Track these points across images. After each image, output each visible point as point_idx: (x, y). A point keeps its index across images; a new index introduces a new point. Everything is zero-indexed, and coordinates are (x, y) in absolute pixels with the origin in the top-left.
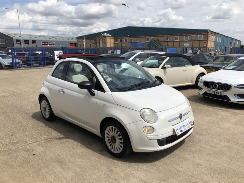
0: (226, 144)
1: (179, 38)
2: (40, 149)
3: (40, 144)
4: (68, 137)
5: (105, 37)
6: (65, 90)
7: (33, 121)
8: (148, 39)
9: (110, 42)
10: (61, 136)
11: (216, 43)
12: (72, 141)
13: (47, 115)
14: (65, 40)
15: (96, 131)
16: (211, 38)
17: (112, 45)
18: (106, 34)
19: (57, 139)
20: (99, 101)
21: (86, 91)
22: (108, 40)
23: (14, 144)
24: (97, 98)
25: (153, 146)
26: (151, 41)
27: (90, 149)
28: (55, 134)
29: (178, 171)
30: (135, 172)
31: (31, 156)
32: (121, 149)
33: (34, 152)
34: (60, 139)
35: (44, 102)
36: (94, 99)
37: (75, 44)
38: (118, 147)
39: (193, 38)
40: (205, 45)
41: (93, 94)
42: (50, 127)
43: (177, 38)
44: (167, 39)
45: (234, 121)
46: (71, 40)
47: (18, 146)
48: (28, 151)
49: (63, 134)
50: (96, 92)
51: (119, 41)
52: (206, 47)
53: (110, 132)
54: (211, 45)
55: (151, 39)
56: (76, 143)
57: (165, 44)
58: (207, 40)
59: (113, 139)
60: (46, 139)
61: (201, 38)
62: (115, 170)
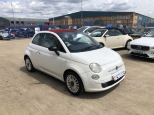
0: (147, 86)
2: (25, 90)
3: (25, 87)
5: (67, 18)
6: (40, 52)
7: (21, 72)
8: (94, 19)
9: (70, 22)
10: (39, 82)
11: (138, 21)
12: (45, 85)
13: (30, 68)
15: (61, 78)
16: (135, 17)
17: (71, 23)
18: (67, 17)
19: (36, 84)
21: (54, 52)
22: (69, 20)
23: (8, 87)
24: (61, 57)
25: (99, 88)
26: (96, 21)
28: (34, 80)
29: (116, 104)
30: (87, 105)
31: (19, 95)
32: (78, 90)
33: (21, 92)
34: (38, 84)
35: (27, 60)
36: (59, 58)
37: (48, 24)
38: (75, 89)
39: (123, 17)
40: (131, 22)
41: (58, 54)
43: (113, 18)
44: (107, 18)
45: (152, 70)
46: (45, 21)
47: (11, 88)
48: (17, 91)
49: (39, 80)
50: (60, 53)
51: (76, 20)
52: (132, 23)
53: (70, 79)
54: (135, 22)
55: (96, 19)
56: (48, 86)
57: (105, 22)
58: (132, 19)
59: (72, 84)
60: (29, 84)
61: (128, 17)
62: (73, 104)
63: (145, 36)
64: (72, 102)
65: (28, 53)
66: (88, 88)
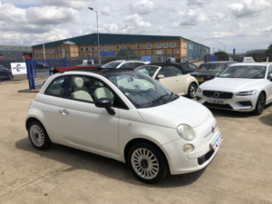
0: (251, 154)
1: (151, 46)
2: (50, 187)
3: (46, 180)
4: (78, 167)
5: (68, 45)
6: (68, 110)
8: (117, 48)
10: (69, 167)
12: (85, 171)
14: (17, 49)
15: (120, 157)
16: (184, 45)
17: (77, 55)
18: (68, 42)
19: (65, 171)
20: (122, 121)
21: (103, 109)
22: (72, 49)
23: (11, 184)
24: (119, 117)
26: (122, 50)
27: (113, 178)
28: (59, 165)
30: (179, 198)
31: (43, 197)
33: (46, 192)
34: (69, 170)
36: (114, 119)
39: (166, 45)
40: (178, 52)
41: (112, 113)
42: (48, 157)
43: (149, 46)
44: (139, 47)
45: (243, 129)
47: (18, 186)
48: (35, 191)
49: (70, 164)
51: (84, 49)
52: (179, 55)
55: (121, 47)
56: (91, 173)
57: (136, 53)
59: (145, 163)
60: (51, 173)
61: (173, 45)
63: (218, 76)
64: (151, 197)
65: (36, 113)
66: (176, 168)
